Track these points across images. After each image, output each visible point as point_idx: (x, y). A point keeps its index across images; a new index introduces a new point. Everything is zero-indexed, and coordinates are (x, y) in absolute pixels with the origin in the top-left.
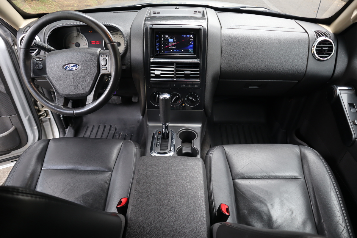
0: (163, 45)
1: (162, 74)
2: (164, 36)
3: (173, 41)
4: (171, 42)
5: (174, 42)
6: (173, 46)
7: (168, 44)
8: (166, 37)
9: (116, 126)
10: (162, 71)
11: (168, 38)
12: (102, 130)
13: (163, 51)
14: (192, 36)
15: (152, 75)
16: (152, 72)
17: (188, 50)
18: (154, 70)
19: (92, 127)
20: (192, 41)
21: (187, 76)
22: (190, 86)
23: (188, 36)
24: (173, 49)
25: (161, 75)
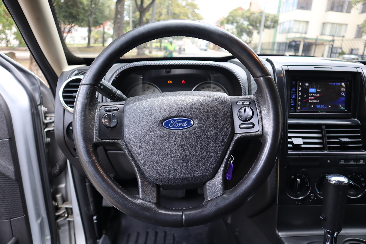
0: (300, 98)
1: (304, 143)
2: (303, 84)
3: (315, 92)
4: (312, 93)
5: (317, 92)
6: (316, 98)
7: (308, 96)
8: (305, 86)
9: (173, 232)
10: (303, 138)
11: (308, 86)
12: (153, 238)
13: (299, 108)
14: (343, 84)
15: (290, 146)
16: (289, 140)
17: (338, 106)
18: (290, 137)
19: (136, 234)
20: (343, 91)
21: (344, 146)
22: (352, 162)
23: (338, 84)
24: (315, 104)
25: (303, 146)
